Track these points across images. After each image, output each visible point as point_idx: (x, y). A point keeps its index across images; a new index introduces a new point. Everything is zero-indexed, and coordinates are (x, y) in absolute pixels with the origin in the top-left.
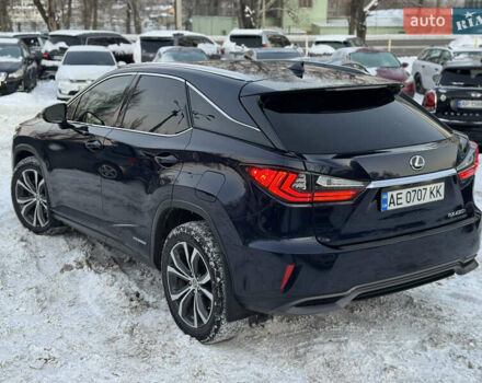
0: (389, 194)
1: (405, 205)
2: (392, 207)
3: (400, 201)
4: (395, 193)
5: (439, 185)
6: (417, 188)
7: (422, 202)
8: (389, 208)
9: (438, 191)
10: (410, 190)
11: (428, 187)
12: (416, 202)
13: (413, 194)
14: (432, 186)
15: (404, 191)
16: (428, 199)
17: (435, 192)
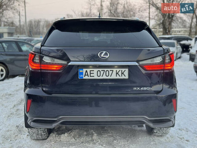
0: (84, 70)
1: (96, 77)
2: (86, 77)
3: (92, 75)
4: (88, 70)
5: (123, 70)
6: (106, 70)
7: (109, 77)
8: (84, 78)
9: (122, 73)
10: (100, 70)
11: (115, 70)
12: (104, 77)
13: (102, 72)
14: (118, 70)
15: (96, 70)
16: (114, 77)
17: (120, 73)
